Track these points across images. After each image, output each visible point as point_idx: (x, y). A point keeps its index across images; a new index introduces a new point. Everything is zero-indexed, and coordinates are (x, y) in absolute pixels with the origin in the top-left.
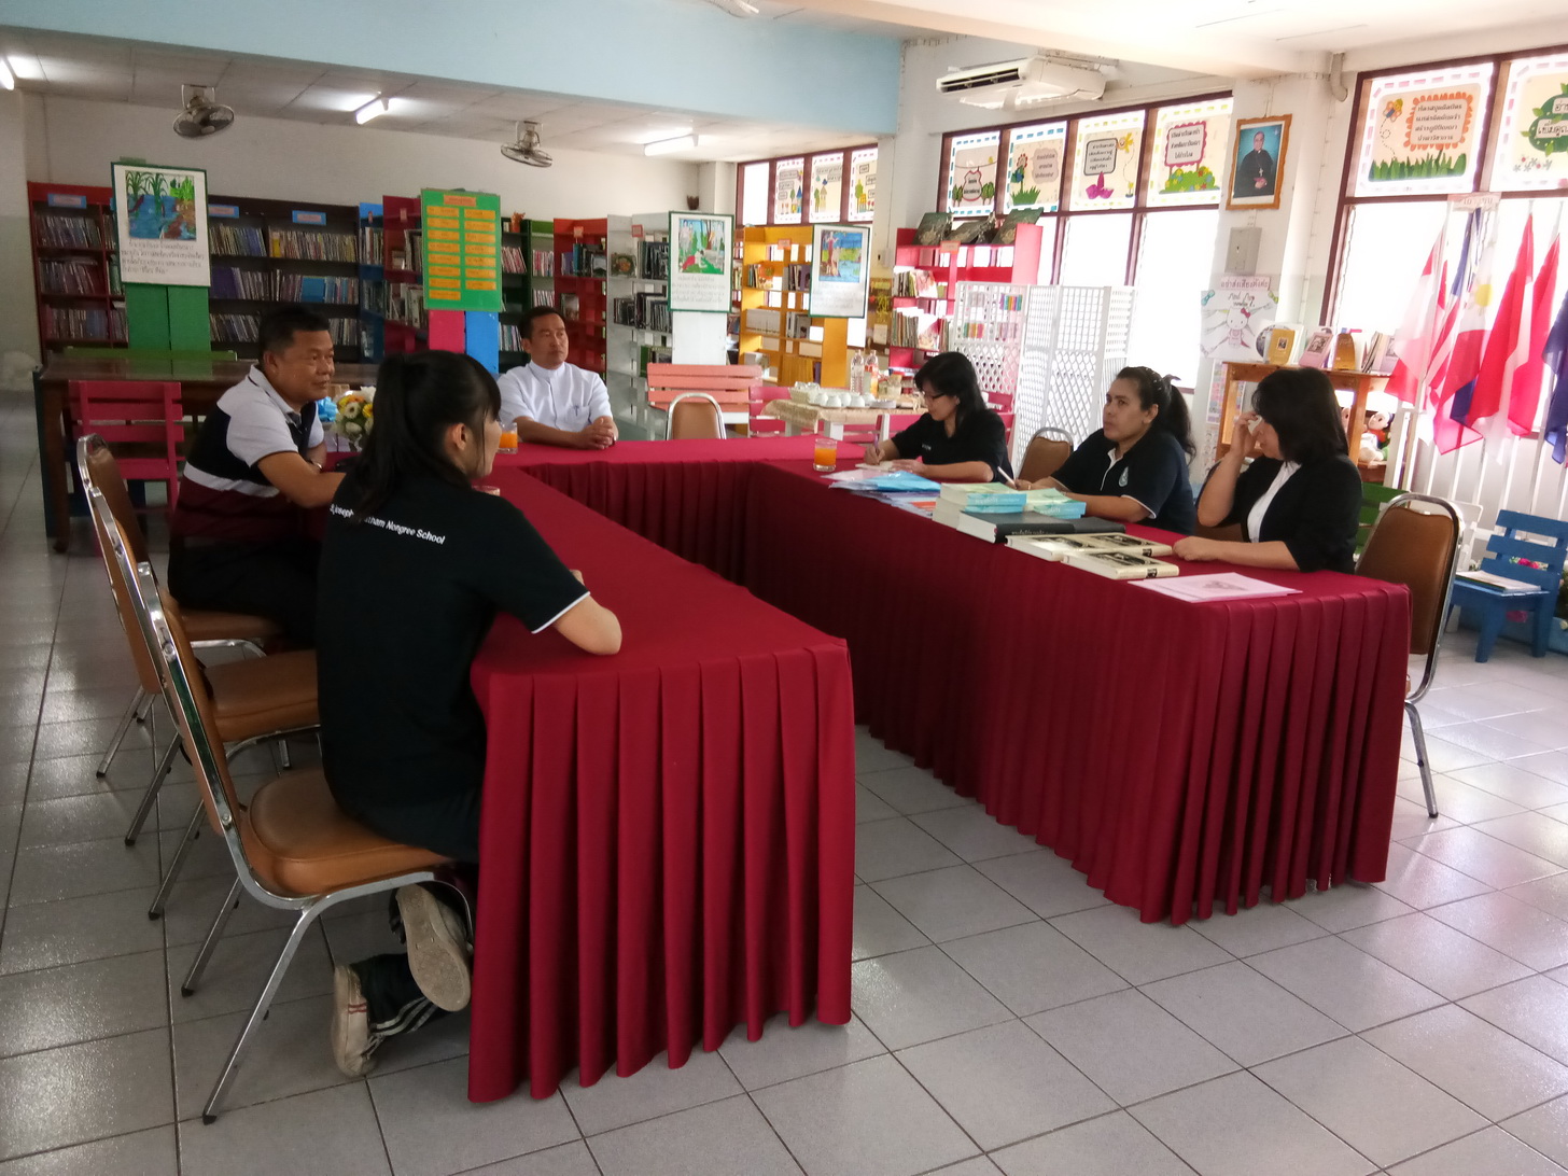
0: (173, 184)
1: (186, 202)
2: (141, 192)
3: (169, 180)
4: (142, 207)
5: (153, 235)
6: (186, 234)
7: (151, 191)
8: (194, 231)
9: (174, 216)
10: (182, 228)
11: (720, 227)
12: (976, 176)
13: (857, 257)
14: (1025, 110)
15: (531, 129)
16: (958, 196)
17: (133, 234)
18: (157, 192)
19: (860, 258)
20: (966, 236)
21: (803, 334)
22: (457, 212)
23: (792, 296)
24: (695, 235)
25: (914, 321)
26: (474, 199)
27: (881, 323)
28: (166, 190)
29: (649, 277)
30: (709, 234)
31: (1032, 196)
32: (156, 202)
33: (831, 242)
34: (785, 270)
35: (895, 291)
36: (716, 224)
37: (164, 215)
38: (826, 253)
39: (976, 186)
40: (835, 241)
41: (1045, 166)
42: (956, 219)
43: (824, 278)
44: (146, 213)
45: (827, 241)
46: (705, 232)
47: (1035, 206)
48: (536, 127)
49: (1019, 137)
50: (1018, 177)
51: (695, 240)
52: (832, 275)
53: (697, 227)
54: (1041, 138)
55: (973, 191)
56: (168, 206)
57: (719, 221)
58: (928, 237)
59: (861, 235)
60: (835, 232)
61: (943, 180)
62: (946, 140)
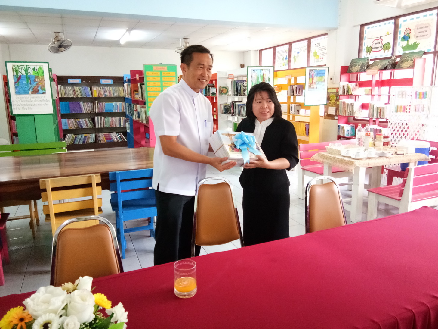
0: (34, 69)
1: (40, 77)
2: (19, 74)
3: (32, 68)
4: (20, 81)
5: (26, 93)
6: (41, 91)
7: (24, 73)
8: (45, 90)
9: (35, 83)
10: (39, 89)
11: (268, 72)
12: (380, 41)
13: (323, 79)
14: (407, 8)
15: (186, 41)
16: (369, 50)
17: (18, 93)
18: (27, 74)
19: (325, 80)
20: (379, 66)
21: (298, 113)
22: (159, 73)
23: (292, 97)
24: (258, 76)
25: (352, 105)
26: (166, 67)
27: (332, 106)
28: (31, 72)
29: (237, 95)
30: (264, 75)
31: (415, 45)
32: (27, 78)
33: (313, 74)
34: (289, 88)
35: (341, 92)
36: (266, 70)
37: (30, 83)
38: (311, 79)
39: (380, 45)
40: (314, 74)
41: (422, 32)
42: (371, 60)
43: (310, 89)
44: (23, 83)
45: (311, 74)
46: (262, 74)
47: (417, 50)
48: (188, 40)
49: (405, 21)
50: (406, 38)
51: (258, 78)
52: (314, 88)
53: (259, 72)
54: (418, 20)
55: (377, 48)
56: (32, 79)
57: (268, 69)
58: (355, 69)
59: (325, 70)
60: (314, 70)
61: (360, 45)
62: (362, 28)
